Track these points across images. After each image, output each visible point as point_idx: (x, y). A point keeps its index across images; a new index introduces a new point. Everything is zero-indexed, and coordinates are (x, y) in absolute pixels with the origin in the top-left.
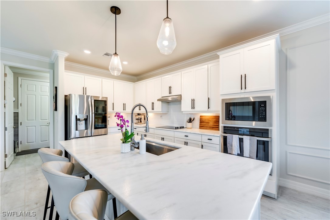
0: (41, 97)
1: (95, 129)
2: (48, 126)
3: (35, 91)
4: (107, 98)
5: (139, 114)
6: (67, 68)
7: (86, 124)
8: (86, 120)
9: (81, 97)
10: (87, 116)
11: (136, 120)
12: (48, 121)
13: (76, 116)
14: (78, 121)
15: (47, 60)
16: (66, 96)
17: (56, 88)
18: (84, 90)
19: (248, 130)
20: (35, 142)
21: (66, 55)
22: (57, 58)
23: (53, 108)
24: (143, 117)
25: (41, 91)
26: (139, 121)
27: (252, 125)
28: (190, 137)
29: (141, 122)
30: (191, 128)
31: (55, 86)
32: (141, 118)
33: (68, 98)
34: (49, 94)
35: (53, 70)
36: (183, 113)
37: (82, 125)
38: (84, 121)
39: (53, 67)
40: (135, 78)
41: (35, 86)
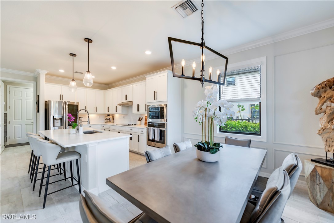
0: (26, 101)
1: (68, 126)
2: (32, 124)
3: (21, 96)
4: (79, 103)
5: (108, 115)
6: (47, 81)
7: (61, 122)
8: (61, 119)
9: (60, 103)
10: (62, 116)
11: (106, 119)
12: (32, 121)
13: (53, 116)
14: (55, 120)
15: (32, 75)
16: (46, 102)
17: (38, 96)
18: (61, 97)
19: (157, 124)
20: (21, 137)
21: (46, 72)
22: (39, 74)
23: (36, 110)
24: (111, 117)
25: (26, 96)
26: (109, 120)
27: (161, 121)
28: (134, 130)
29: (110, 121)
30: (140, 125)
31: (38, 94)
32: (110, 119)
33: (47, 103)
34: (33, 99)
35: (36, 82)
36: (134, 114)
37: (58, 123)
38: (60, 120)
39: (36, 79)
40: (107, 86)
41: (21, 92)
